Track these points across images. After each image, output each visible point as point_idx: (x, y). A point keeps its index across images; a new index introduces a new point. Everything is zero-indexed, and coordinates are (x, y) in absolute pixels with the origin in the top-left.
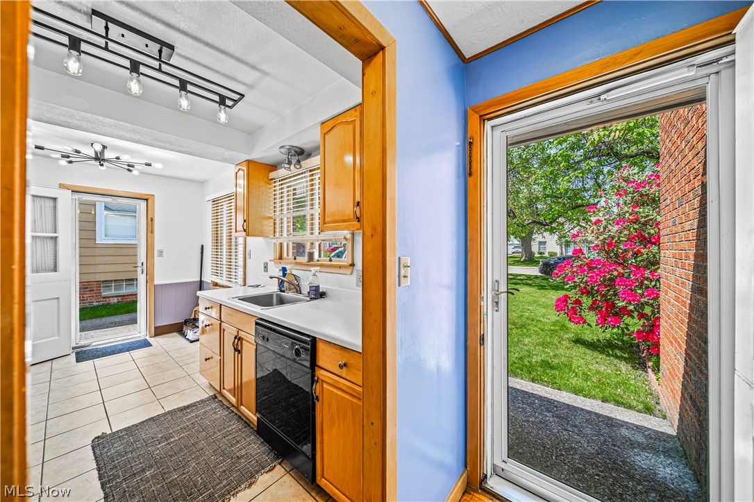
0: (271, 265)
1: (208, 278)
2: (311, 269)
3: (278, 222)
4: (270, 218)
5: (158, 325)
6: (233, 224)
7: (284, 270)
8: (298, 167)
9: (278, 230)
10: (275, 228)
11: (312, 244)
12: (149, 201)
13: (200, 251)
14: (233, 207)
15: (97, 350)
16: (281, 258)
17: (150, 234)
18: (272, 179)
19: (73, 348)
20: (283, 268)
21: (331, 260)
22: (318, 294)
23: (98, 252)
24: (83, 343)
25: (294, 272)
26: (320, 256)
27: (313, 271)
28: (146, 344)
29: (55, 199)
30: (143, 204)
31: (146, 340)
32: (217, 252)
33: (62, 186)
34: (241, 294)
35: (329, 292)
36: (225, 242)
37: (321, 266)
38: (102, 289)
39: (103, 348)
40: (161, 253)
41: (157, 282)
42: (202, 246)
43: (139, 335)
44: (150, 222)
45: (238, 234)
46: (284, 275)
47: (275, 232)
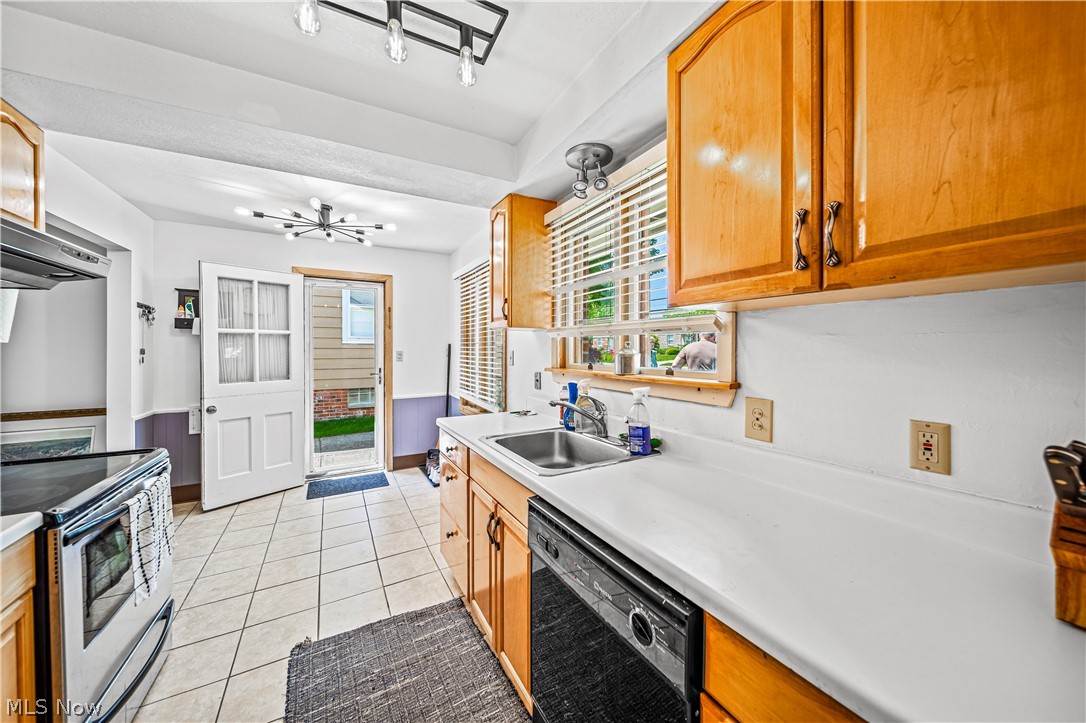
0: (547, 377)
1: (457, 393)
2: (632, 390)
3: (559, 300)
4: (546, 294)
5: (398, 455)
6: (489, 310)
7: (573, 388)
8: (602, 185)
9: (559, 315)
10: (553, 311)
11: (626, 338)
12: (387, 285)
13: (446, 354)
14: (488, 289)
15: (330, 483)
16: (563, 366)
17: (387, 328)
18: (548, 225)
19: (308, 477)
20: (570, 384)
21: (670, 373)
22: (645, 443)
23: (345, 354)
24: (317, 470)
25: (592, 393)
26: (643, 363)
27: (636, 396)
28: (381, 481)
29: (287, 286)
30: (380, 288)
31: (383, 475)
32: (467, 354)
33: (295, 270)
34: (501, 431)
35: (668, 441)
36: (477, 339)
37: (652, 383)
38: (349, 398)
39: (336, 481)
40: (400, 358)
41: (395, 397)
42: (450, 345)
43: (376, 466)
44: (387, 312)
45: (496, 324)
46: (574, 398)
47: (553, 319)
